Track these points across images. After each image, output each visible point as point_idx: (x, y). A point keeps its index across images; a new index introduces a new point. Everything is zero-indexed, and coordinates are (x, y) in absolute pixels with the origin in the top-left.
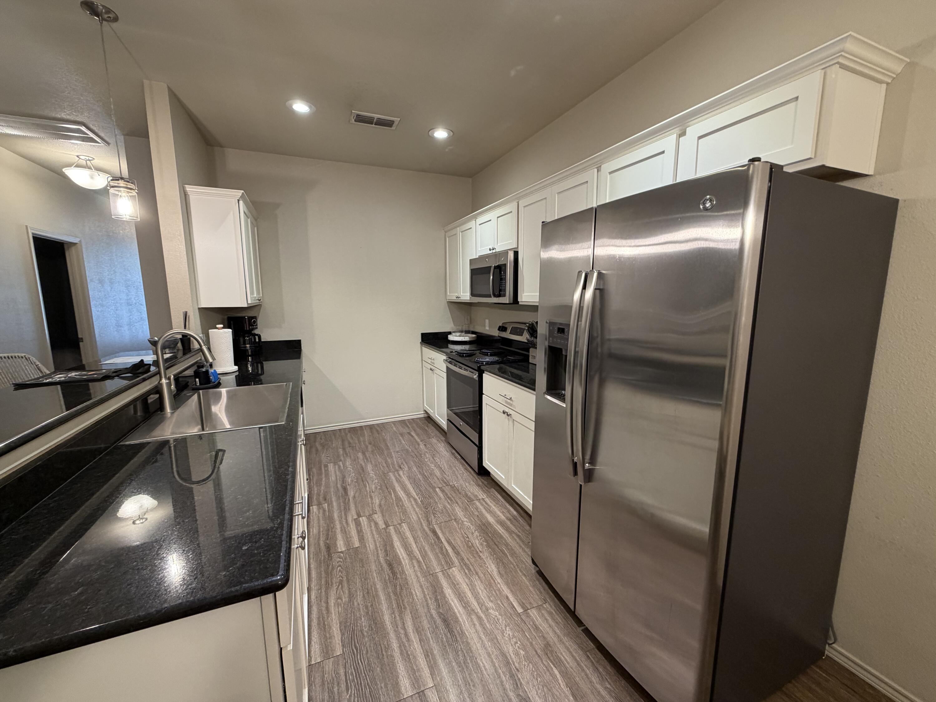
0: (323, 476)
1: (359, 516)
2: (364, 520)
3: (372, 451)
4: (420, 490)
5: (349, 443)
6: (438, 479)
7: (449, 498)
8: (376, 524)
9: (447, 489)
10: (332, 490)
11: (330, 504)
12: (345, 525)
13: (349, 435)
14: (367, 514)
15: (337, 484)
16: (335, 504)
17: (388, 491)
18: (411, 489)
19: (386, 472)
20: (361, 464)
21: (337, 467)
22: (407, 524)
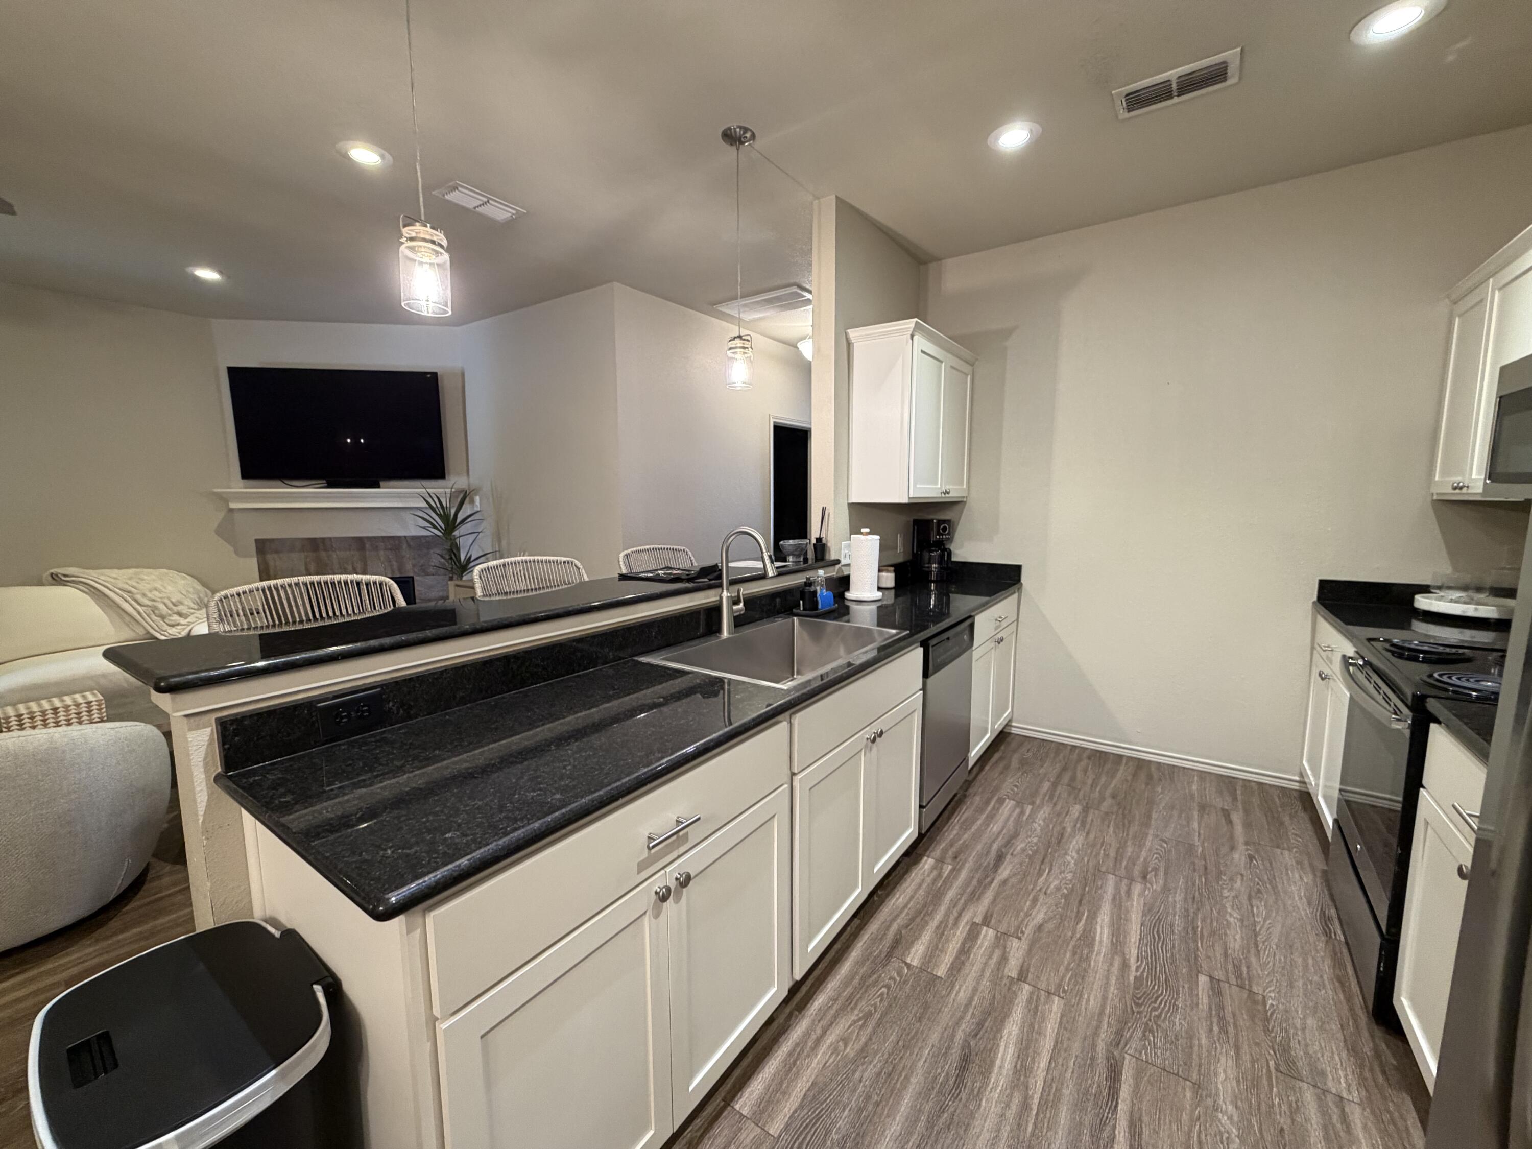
0: (984, 816)
1: (986, 922)
2: (988, 935)
3: (1107, 814)
4: (1153, 953)
5: (1073, 779)
6: (1226, 954)
7: (1221, 1019)
8: (1004, 959)
9: (1233, 996)
10: (979, 847)
11: (956, 871)
12: (951, 921)
13: (1085, 762)
14: (1003, 928)
15: (994, 841)
16: (963, 875)
17: (1078, 911)
18: (1134, 937)
19: (1104, 869)
20: (1064, 828)
21: (1018, 811)
22: (1065, 1005)
